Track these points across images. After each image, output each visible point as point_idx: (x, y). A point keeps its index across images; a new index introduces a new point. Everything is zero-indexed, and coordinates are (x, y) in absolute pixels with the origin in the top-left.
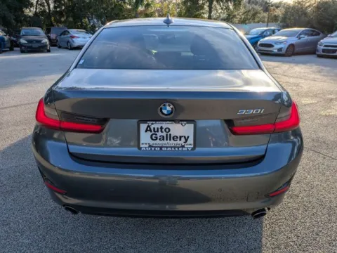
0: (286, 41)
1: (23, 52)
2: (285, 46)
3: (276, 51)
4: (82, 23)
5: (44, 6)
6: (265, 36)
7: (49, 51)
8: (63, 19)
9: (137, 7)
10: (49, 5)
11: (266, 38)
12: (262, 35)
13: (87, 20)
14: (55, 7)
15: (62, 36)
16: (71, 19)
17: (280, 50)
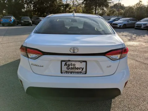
0: (123, 23)
1: (22, 25)
2: (122, 25)
3: (118, 26)
4: (44, 15)
5: (29, 8)
6: (115, 21)
7: (32, 25)
8: (36, 13)
9: (66, 9)
10: (31, 8)
11: (116, 22)
12: (114, 20)
13: (46, 14)
14: (33, 9)
15: (36, 20)
16: (39, 13)
17: (120, 26)
